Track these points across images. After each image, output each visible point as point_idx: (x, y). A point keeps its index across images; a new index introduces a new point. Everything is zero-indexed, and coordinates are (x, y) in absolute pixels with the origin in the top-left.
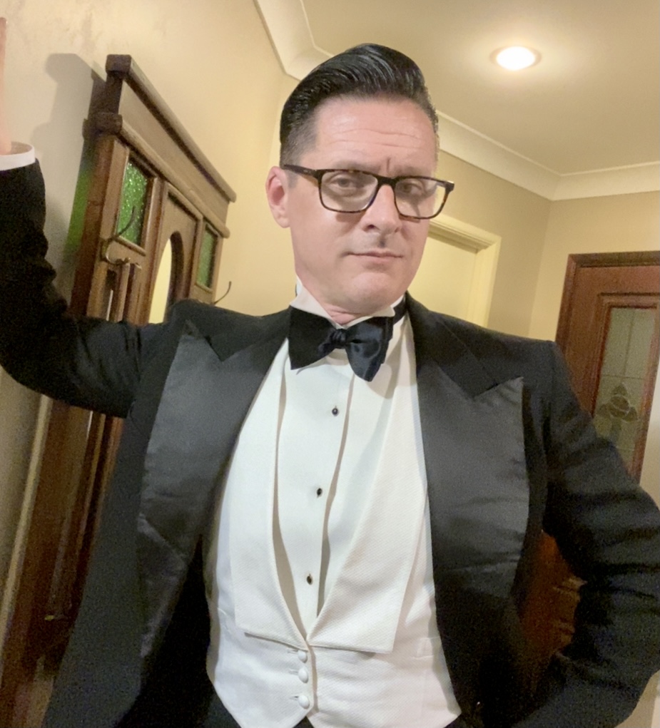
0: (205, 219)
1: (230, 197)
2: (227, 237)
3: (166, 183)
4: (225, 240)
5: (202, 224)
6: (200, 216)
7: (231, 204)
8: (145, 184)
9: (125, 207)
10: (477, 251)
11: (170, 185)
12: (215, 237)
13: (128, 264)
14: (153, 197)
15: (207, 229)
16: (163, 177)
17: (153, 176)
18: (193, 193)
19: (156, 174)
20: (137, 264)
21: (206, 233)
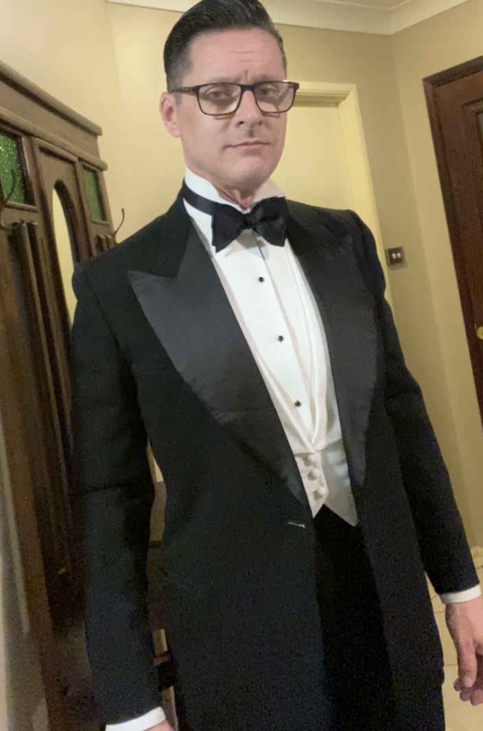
0: (80, 159)
1: (97, 131)
2: (106, 169)
3: (33, 138)
4: (105, 173)
5: (79, 165)
6: (75, 159)
7: (99, 138)
8: (15, 146)
9: (4, 173)
10: (337, 104)
11: (38, 139)
12: (94, 172)
13: (25, 225)
14: (26, 156)
15: (85, 168)
16: (29, 135)
17: (21, 137)
18: (61, 140)
19: (22, 135)
20: (32, 221)
21: (85, 172)
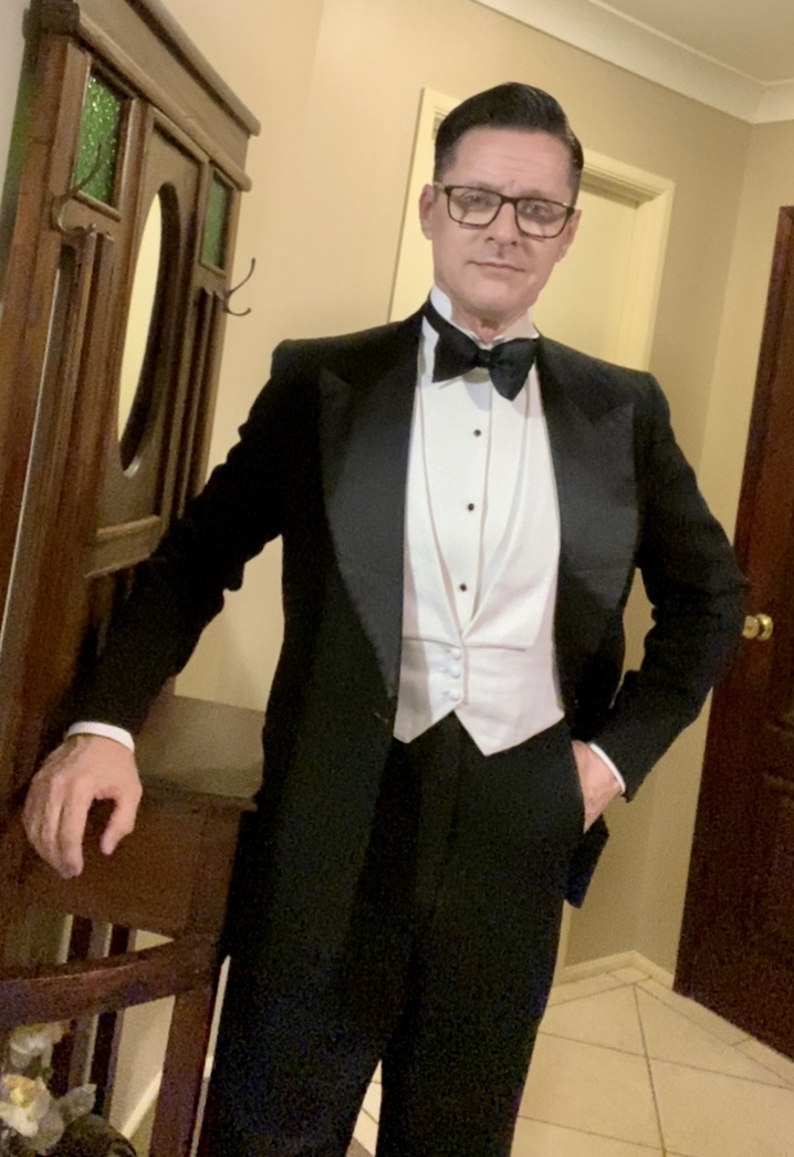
0: (213, 162)
1: (250, 125)
2: (248, 190)
3: (150, 105)
4: (244, 194)
5: (208, 171)
6: (204, 158)
7: (253, 138)
8: (118, 109)
9: (87, 146)
10: (637, 204)
11: (156, 110)
12: (228, 189)
13: (94, 235)
14: (130, 130)
15: (217, 179)
16: (145, 99)
17: (132, 99)
18: (192, 123)
19: (134, 95)
20: (108, 233)
21: (214, 184)
